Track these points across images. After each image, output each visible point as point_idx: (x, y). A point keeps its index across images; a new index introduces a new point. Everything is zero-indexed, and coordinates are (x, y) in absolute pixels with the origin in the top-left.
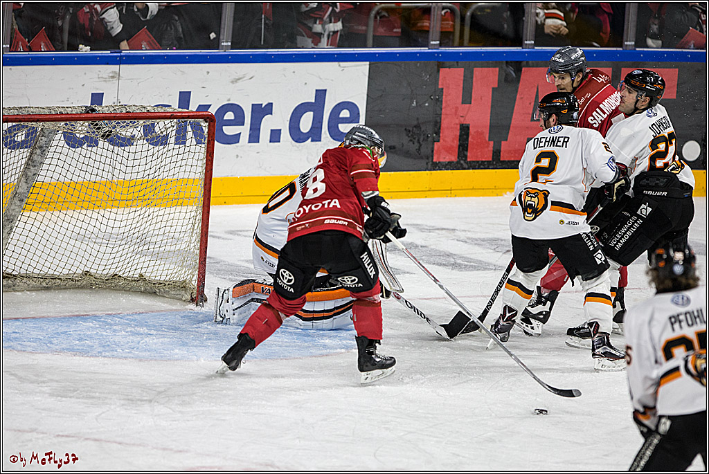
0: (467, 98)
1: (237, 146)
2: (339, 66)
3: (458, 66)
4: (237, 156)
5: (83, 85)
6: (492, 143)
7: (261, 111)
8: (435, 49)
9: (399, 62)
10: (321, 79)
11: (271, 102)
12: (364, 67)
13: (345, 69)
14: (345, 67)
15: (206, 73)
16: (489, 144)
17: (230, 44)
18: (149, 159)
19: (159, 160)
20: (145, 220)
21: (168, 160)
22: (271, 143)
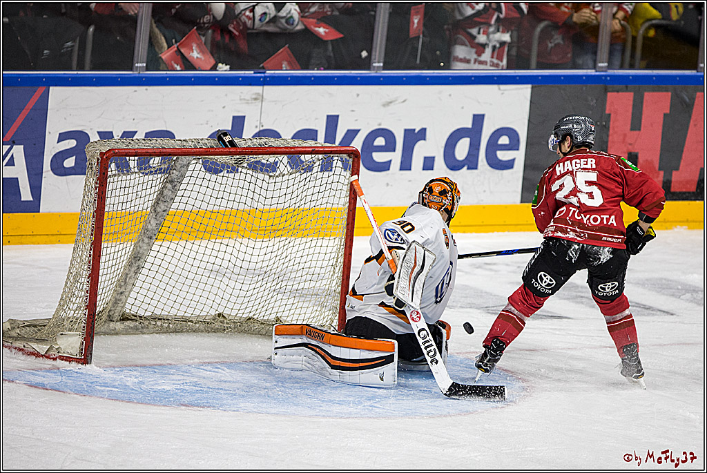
0: (636, 125)
1: (387, 174)
2: (499, 89)
3: (627, 90)
4: (388, 184)
5: (224, 107)
6: (662, 173)
7: (414, 137)
8: (602, 71)
9: (563, 86)
10: (479, 102)
11: (424, 127)
12: (526, 90)
13: (505, 92)
14: (505, 90)
15: (355, 96)
16: (658, 174)
17: (381, 64)
18: (288, 197)
19: (299, 198)
20: (282, 261)
21: (309, 198)
22: (425, 172)
